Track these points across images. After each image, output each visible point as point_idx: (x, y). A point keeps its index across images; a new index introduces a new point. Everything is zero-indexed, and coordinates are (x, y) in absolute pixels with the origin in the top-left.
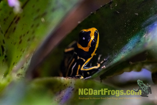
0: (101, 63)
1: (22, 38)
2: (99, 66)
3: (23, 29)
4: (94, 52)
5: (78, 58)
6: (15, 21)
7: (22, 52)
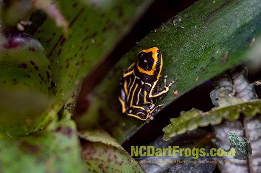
0: (170, 85)
1: (69, 62)
2: (167, 89)
3: (69, 51)
4: (159, 74)
5: (143, 83)
6: (59, 43)
7: (70, 78)
